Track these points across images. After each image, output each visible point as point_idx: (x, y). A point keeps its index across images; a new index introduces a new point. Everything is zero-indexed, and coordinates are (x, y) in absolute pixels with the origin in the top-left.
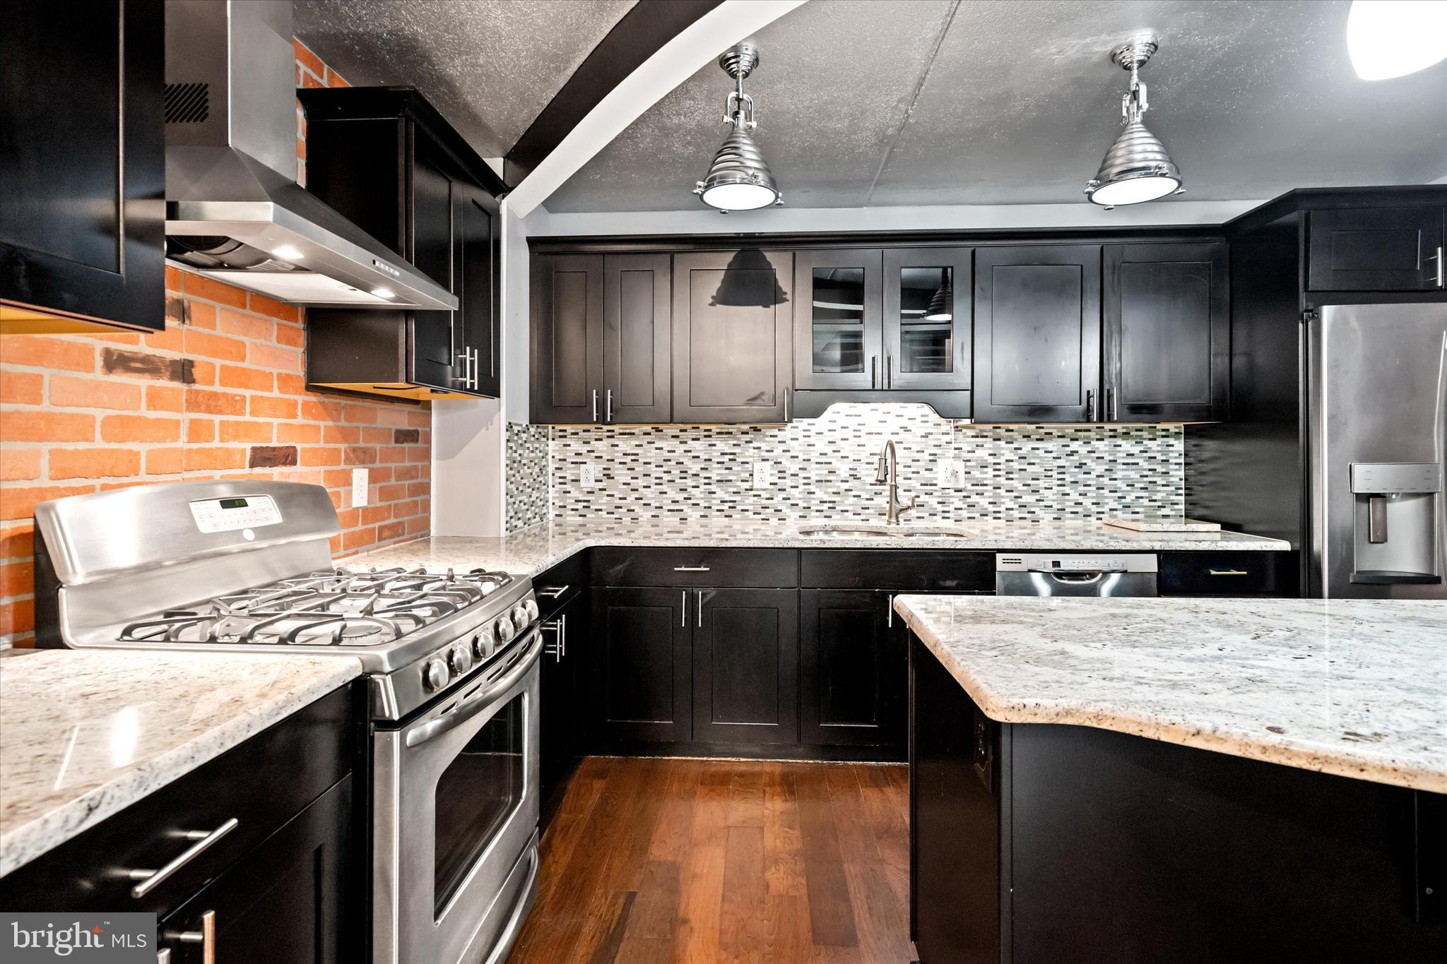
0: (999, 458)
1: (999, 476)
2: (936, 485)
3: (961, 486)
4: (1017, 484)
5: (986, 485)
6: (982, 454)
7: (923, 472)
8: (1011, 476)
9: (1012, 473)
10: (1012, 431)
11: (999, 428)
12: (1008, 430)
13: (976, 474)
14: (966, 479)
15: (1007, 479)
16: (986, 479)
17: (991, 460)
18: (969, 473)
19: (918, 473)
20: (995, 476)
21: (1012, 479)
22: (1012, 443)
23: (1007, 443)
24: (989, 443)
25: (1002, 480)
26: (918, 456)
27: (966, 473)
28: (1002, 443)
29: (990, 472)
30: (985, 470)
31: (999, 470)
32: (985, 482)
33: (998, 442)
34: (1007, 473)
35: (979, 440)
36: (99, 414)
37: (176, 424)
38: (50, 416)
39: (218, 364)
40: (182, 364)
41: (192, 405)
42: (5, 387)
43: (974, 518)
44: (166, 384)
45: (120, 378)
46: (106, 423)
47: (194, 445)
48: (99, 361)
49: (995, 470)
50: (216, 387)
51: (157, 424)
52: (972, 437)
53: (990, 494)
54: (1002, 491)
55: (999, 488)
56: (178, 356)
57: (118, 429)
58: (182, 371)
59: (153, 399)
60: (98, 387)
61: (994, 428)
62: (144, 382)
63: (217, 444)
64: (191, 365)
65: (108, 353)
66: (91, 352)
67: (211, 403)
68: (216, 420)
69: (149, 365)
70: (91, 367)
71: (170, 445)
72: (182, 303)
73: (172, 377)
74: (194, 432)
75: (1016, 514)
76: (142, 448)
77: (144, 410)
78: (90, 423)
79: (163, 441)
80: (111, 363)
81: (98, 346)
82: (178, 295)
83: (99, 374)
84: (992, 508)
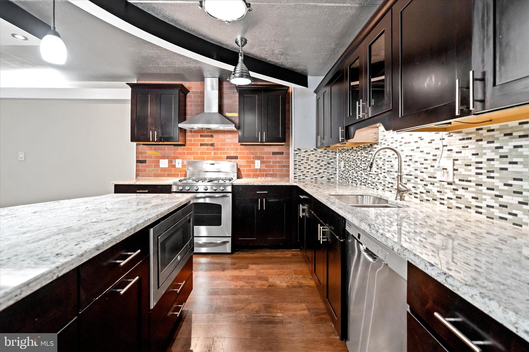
0: (481, 157)
1: (481, 174)
2: (435, 178)
3: (451, 180)
4: (497, 183)
5: (470, 181)
6: (467, 153)
7: (430, 168)
8: (492, 175)
9: (493, 172)
10: (493, 130)
11: (481, 129)
12: (489, 131)
13: (462, 170)
14: (454, 175)
15: (488, 177)
16: (470, 176)
17: (475, 159)
18: (457, 170)
19: (427, 168)
20: (477, 174)
21: (493, 178)
22: (493, 142)
23: (489, 142)
24: (472, 144)
25: (483, 178)
26: (427, 157)
27: (454, 170)
28: (484, 143)
29: (473, 170)
30: (469, 168)
31: (481, 168)
32: (470, 179)
33: (480, 143)
34: (488, 171)
35: (465, 142)
36: (199, 152)
37: (211, 153)
38: (193, 152)
39: (219, 143)
40: (212, 144)
41: (214, 150)
42: (188, 149)
43: (460, 208)
44: (209, 147)
45: (202, 147)
46: (200, 153)
47: (214, 156)
48: (199, 145)
49: (477, 168)
50: (219, 147)
51: (208, 152)
52: (460, 140)
53: (474, 190)
54: (484, 189)
55: (481, 185)
56: (211, 143)
57: (202, 153)
58: (212, 145)
59: (207, 149)
60: (199, 148)
61: (478, 130)
62: (206, 147)
63: (219, 155)
64: (214, 144)
65: (201, 144)
66: (198, 144)
67: (218, 149)
68: (219, 152)
69: (207, 145)
70: (198, 146)
71: (210, 156)
72: (212, 135)
73: (210, 146)
74: (215, 154)
75: (497, 212)
76: (206, 156)
77: (206, 151)
78: (198, 153)
79: (209, 155)
80: (201, 145)
81: (199, 143)
82: (211, 134)
83: (199, 147)
84: (474, 202)
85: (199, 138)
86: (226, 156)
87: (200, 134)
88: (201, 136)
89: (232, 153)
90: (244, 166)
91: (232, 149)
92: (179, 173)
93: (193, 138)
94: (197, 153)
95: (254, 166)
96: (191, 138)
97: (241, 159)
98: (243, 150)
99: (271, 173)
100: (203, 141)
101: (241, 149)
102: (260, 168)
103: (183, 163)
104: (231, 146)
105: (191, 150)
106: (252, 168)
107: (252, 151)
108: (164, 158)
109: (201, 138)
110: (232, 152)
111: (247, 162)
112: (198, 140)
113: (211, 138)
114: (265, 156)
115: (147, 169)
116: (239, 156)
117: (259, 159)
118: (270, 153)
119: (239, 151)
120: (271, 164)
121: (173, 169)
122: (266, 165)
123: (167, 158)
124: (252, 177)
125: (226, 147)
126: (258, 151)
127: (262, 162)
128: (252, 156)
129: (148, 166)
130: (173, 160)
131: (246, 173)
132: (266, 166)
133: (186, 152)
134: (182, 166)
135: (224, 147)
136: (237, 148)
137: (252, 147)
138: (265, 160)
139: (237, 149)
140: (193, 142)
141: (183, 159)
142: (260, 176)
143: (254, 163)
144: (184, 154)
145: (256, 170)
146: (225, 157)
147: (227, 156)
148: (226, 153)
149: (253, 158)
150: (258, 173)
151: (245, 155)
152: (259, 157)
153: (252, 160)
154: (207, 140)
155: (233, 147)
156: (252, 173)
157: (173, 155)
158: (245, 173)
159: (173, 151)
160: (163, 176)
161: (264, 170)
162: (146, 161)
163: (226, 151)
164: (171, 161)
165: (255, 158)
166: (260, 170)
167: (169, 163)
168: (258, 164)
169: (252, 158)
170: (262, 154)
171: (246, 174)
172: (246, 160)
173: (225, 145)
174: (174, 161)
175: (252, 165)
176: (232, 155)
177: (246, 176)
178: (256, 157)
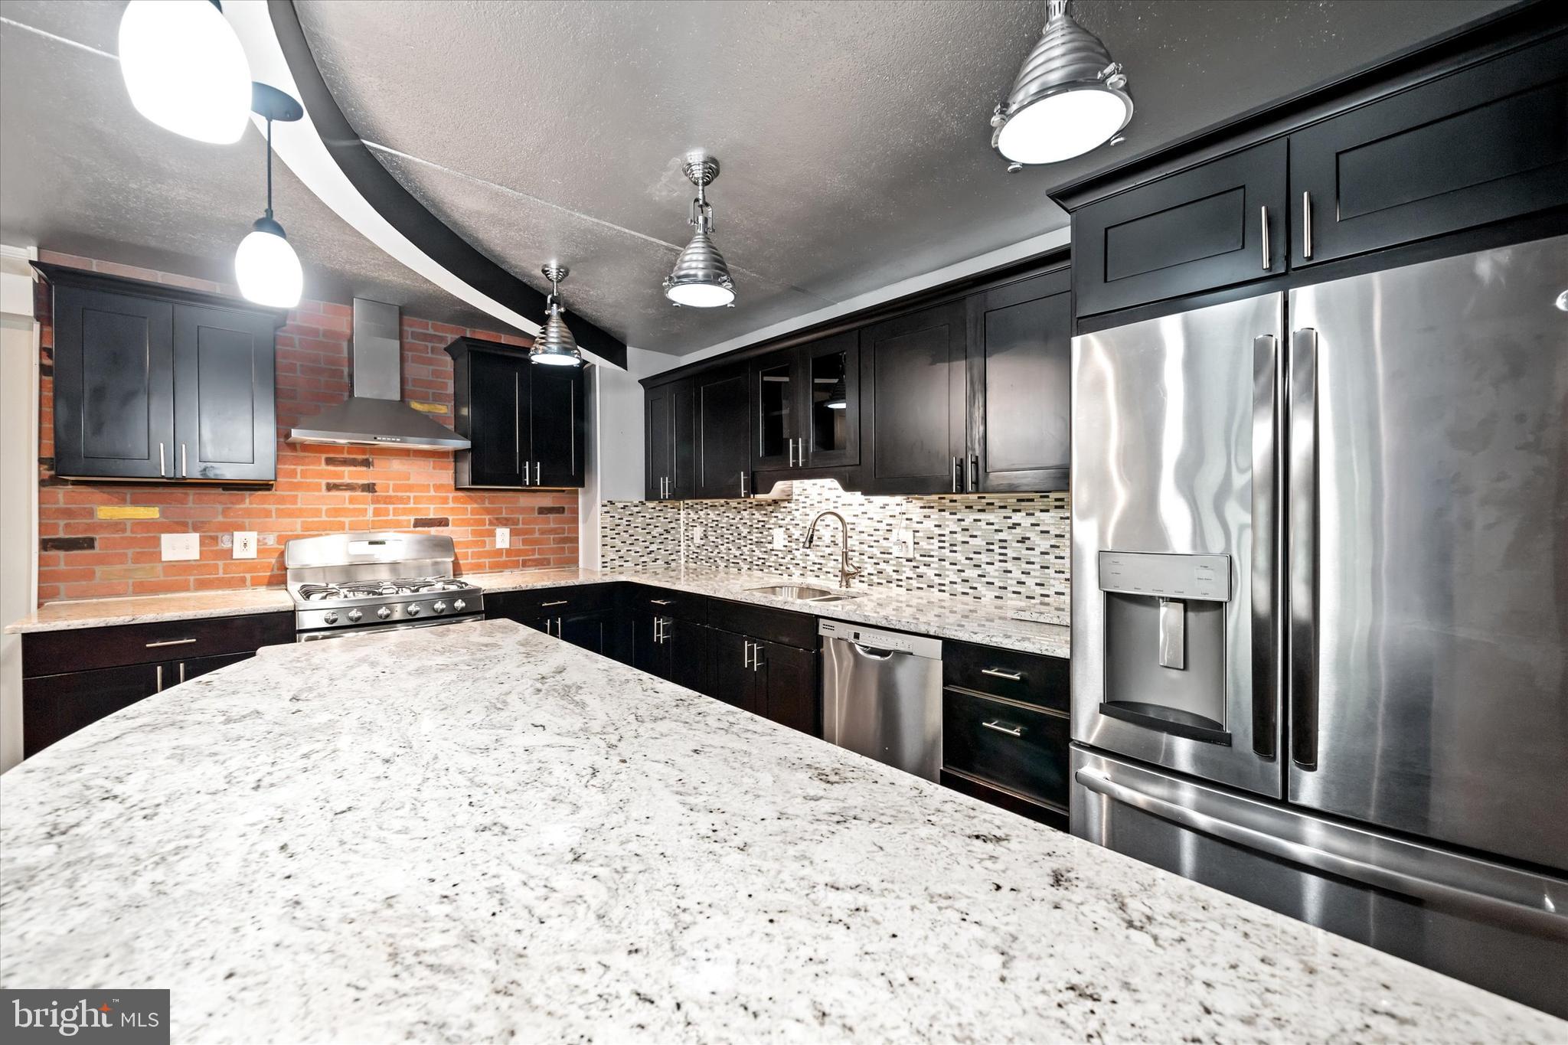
0: (944, 529)
1: (944, 548)
2: (891, 554)
3: (911, 556)
4: (960, 557)
5: (932, 556)
6: (929, 524)
7: (882, 541)
8: (954, 548)
9: (955, 545)
10: (955, 501)
11: (944, 498)
12: (952, 501)
13: (924, 544)
14: (914, 549)
15: (951, 551)
16: (933, 550)
17: (937, 531)
18: (918, 543)
19: (878, 541)
20: (940, 548)
21: (955, 552)
22: (955, 514)
23: (951, 514)
24: (935, 514)
25: (946, 552)
26: (878, 526)
27: (915, 543)
28: (946, 514)
29: (936, 544)
30: (932, 541)
31: (944, 542)
32: (932, 553)
33: (943, 513)
34: (951, 545)
35: (927, 511)
36: (324, 508)
37: (366, 509)
38: (300, 509)
39: (391, 483)
40: (370, 485)
41: (375, 501)
42: (282, 500)
43: (922, 589)
44: (359, 493)
45: (330, 493)
46: (327, 510)
47: (376, 519)
48: (324, 488)
49: (940, 541)
50: (391, 493)
51: (353, 509)
52: (921, 507)
53: (936, 566)
54: (946, 564)
55: (944, 560)
56: (366, 482)
57: (337, 512)
58: (370, 488)
59: (352, 500)
60: (323, 497)
61: (940, 498)
62: (347, 494)
63: (392, 517)
64: (374, 484)
65: (326, 484)
66: (320, 484)
67: (388, 500)
68: (391, 507)
69: (350, 487)
70: (320, 490)
71: (361, 518)
72: (367, 460)
73: (363, 491)
74: (377, 512)
75: (959, 588)
76: (347, 520)
77: (347, 505)
78: (320, 510)
79: (358, 516)
80: (330, 487)
81: (321, 482)
82: (364, 457)
83: (324, 492)
84: (937, 580)
85: (323, 466)
86: (412, 519)
87: (324, 456)
88: (329, 461)
89: (432, 511)
90: (467, 545)
91: (432, 500)
92: (248, 576)
93: (299, 468)
94: (317, 512)
95: (494, 542)
96: (293, 467)
97: (457, 526)
98: (463, 503)
99: (537, 556)
100: (340, 475)
101: (455, 499)
102: (508, 547)
103: (261, 542)
104: (429, 491)
105: (295, 503)
106: (487, 548)
107: (487, 505)
108: (181, 527)
109: (331, 468)
110: (432, 507)
111: (477, 532)
112: (316, 474)
113: (364, 469)
114: (521, 517)
116: (450, 518)
117: (505, 525)
118: (533, 509)
119: (451, 505)
120: (537, 535)
121: (221, 563)
122: (523, 539)
123: (195, 530)
124: (487, 570)
125: (412, 495)
126: (504, 506)
127: (513, 533)
128: (487, 517)
129: (100, 560)
130: (220, 535)
131: (473, 561)
132: (525, 542)
133: (273, 507)
134: (259, 551)
135: (408, 494)
136: (447, 498)
137: (486, 494)
138: (520, 526)
139: (444, 500)
140: (297, 479)
141: (260, 532)
142: (511, 567)
143: (492, 534)
144: (267, 514)
145: (499, 552)
146: (409, 520)
147: (416, 520)
148: (410, 511)
149: (492, 523)
150: (504, 558)
151: (469, 516)
152: (507, 520)
153: (487, 527)
154: (348, 474)
155: (432, 493)
156: (487, 560)
157: (220, 519)
158: (470, 561)
161: (519, 552)
162: (90, 540)
163: (411, 505)
164: (215, 539)
165: (495, 521)
166: (509, 552)
167: (202, 544)
168: (503, 538)
169: (487, 522)
170: (512, 511)
171: (471, 564)
172: (470, 528)
173: (409, 488)
174: (225, 538)
175: (487, 539)
176: (434, 517)
177: (473, 570)
178: (497, 519)
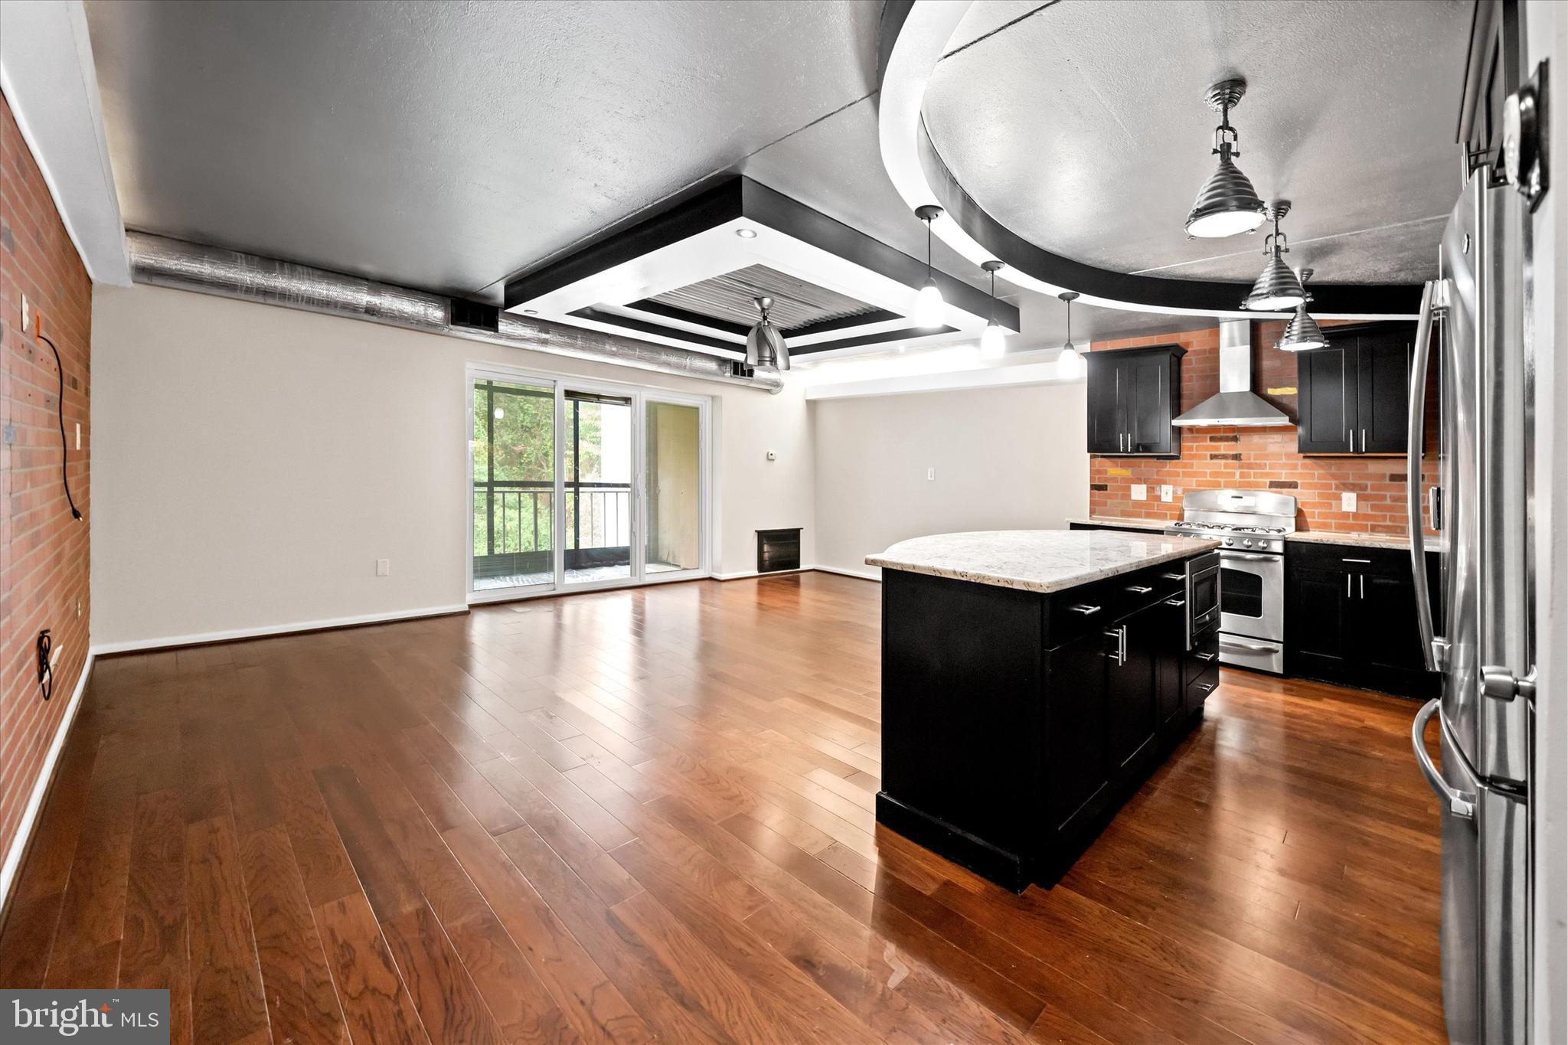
36: (1208, 471)
37: (1234, 473)
38: (1195, 472)
39: (1252, 453)
40: (1236, 455)
41: (1241, 467)
42: (1185, 466)
44: (1230, 461)
45: (1215, 461)
46: (1211, 473)
47: (1242, 480)
48: (1209, 458)
50: (1252, 461)
51: (1228, 473)
56: (1235, 453)
57: (1214, 474)
58: (1237, 457)
59: (1226, 466)
60: (1208, 464)
62: (1223, 462)
63: (1252, 479)
64: (1240, 454)
65: (1211, 455)
66: (1206, 455)
67: (1250, 466)
68: (1252, 471)
69: (1224, 457)
70: (1206, 459)
71: (1231, 479)
72: (1236, 437)
73: (1233, 459)
74: (1242, 475)
76: (1222, 480)
77: (1223, 470)
78: (1206, 473)
79: (1229, 478)
80: (1213, 457)
81: (1209, 453)
82: (1234, 434)
83: (1208, 460)
85: (1208, 443)
86: (1268, 481)
87: (1209, 436)
88: (1212, 439)
89: (1283, 475)
90: (1314, 505)
91: (1283, 466)
92: (1168, 513)
93: (1195, 444)
94: (1204, 474)
95: (1340, 505)
96: (1191, 444)
97: (1304, 488)
98: (1310, 469)
99: (1388, 523)
100: (1217, 449)
101: (1304, 466)
102: (1355, 511)
103: (1174, 492)
104: (1282, 459)
105: (1192, 468)
106: (1334, 510)
107: (1334, 471)
108: (1139, 481)
109: (1213, 444)
110: (1284, 472)
111: (1321, 495)
112: (1207, 448)
113: (1233, 443)
114: (1369, 483)
115: (1109, 502)
116: (1299, 482)
117: (1352, 490)
118: (1383, 476)
119: (1300, 470)
120: (1388, 502)
121: (1156, 503)
122: (1371, 505)
123: (1145, 483)
124: (1334, 530)
125: (1267, 462)
126: (1351, 472)
127: (1359, 498)
128: (1333, 482)
129: (1110, 497)
130: (1155, 486)
131: (1319, 520)
132: (1373, 507)
133: (1180, 470)
134: (1174, 498)
135: (1265, 462)
136: (1297, 465)
137: (1333, 461)
138: (1369, 492)
139: (1295, 467)
140: (1194, 452)
141: (1174, 486)
142: (1357, 531)
143: (1339, 498)
144: (1178, 475)
145: (1346, 515)
146: (1265, 483)
147: (1271, 482)
148: (1267, 475)
149: (1337, 488)
150: (1351, 521)
151: (1316, 481)
152: (1352, 484)
153: (1333, 491)
154: (1224, 448)
155: (1284, 461)
156: (1333, 521)
157: (1155, 477)
158: (1316, 520)
159: (1155, 470)
160: (1139, 516)
161: (1366, 517)
162: (1106, 486)
163: (1268, 470)
164: (1153, 488)
165: (1341, 486)
166: (1356, 516)
167: (1148, 491)
168: (1349, 502)
169: (1334, 487)
170: (1361, 477)
171: (1318, 522)
172: (1317, 491)
173: (1267, 456)
174: (1158, 488)
175: (1334, 502)
176: (1283, 480)
177: (1319, 527)
178: (1344, 484)
